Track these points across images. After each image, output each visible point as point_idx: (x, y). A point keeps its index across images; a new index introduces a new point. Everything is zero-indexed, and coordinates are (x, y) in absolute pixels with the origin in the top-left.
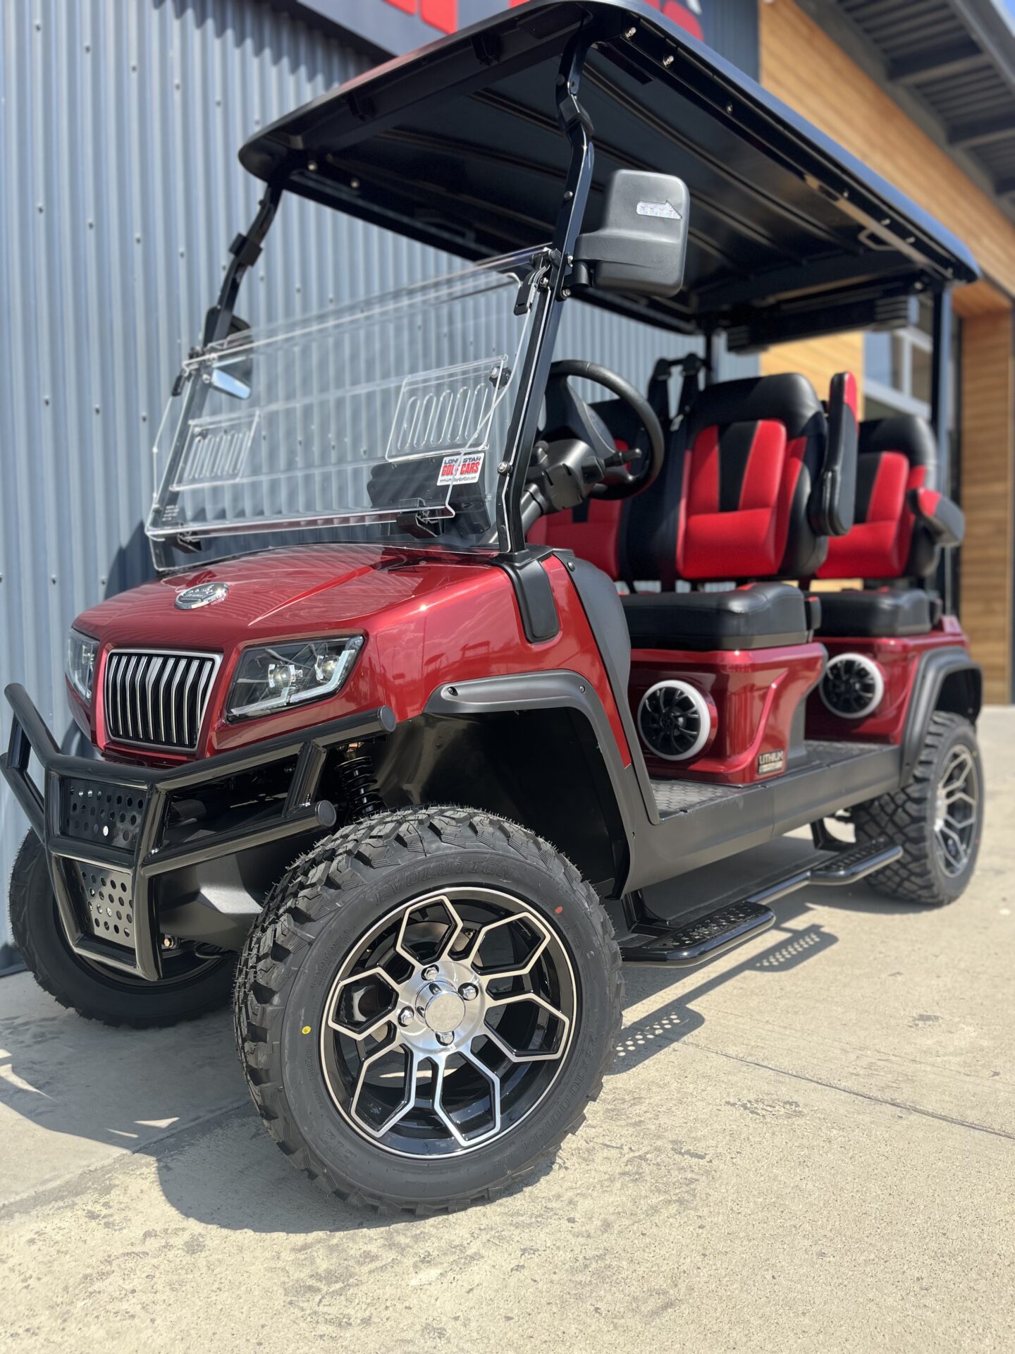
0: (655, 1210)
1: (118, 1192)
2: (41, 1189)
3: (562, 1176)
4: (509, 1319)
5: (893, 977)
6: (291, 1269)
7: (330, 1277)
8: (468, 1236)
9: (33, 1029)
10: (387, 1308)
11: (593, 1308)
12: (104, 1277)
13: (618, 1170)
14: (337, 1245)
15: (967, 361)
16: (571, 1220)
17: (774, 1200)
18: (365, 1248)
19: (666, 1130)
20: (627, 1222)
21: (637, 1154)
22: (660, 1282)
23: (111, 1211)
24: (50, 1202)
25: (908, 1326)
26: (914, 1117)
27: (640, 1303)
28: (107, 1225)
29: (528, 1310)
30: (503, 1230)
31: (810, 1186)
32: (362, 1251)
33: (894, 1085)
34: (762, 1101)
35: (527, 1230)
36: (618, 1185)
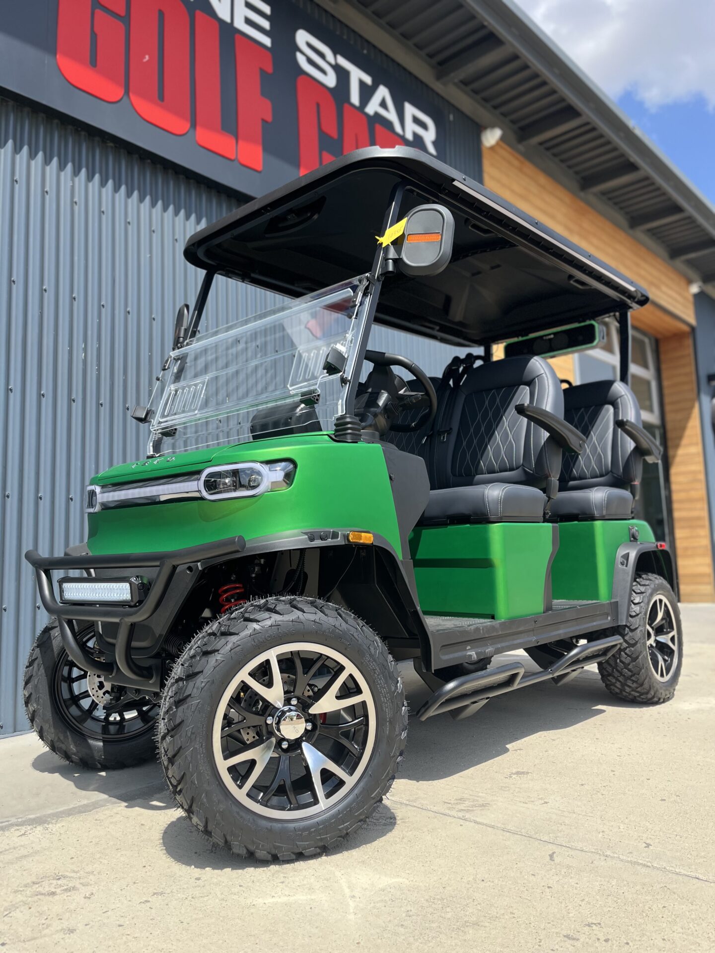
15: (664, 366)
16: (198, 879)
29: (135, 922)
32: (49, 891)
35: (164, 883)
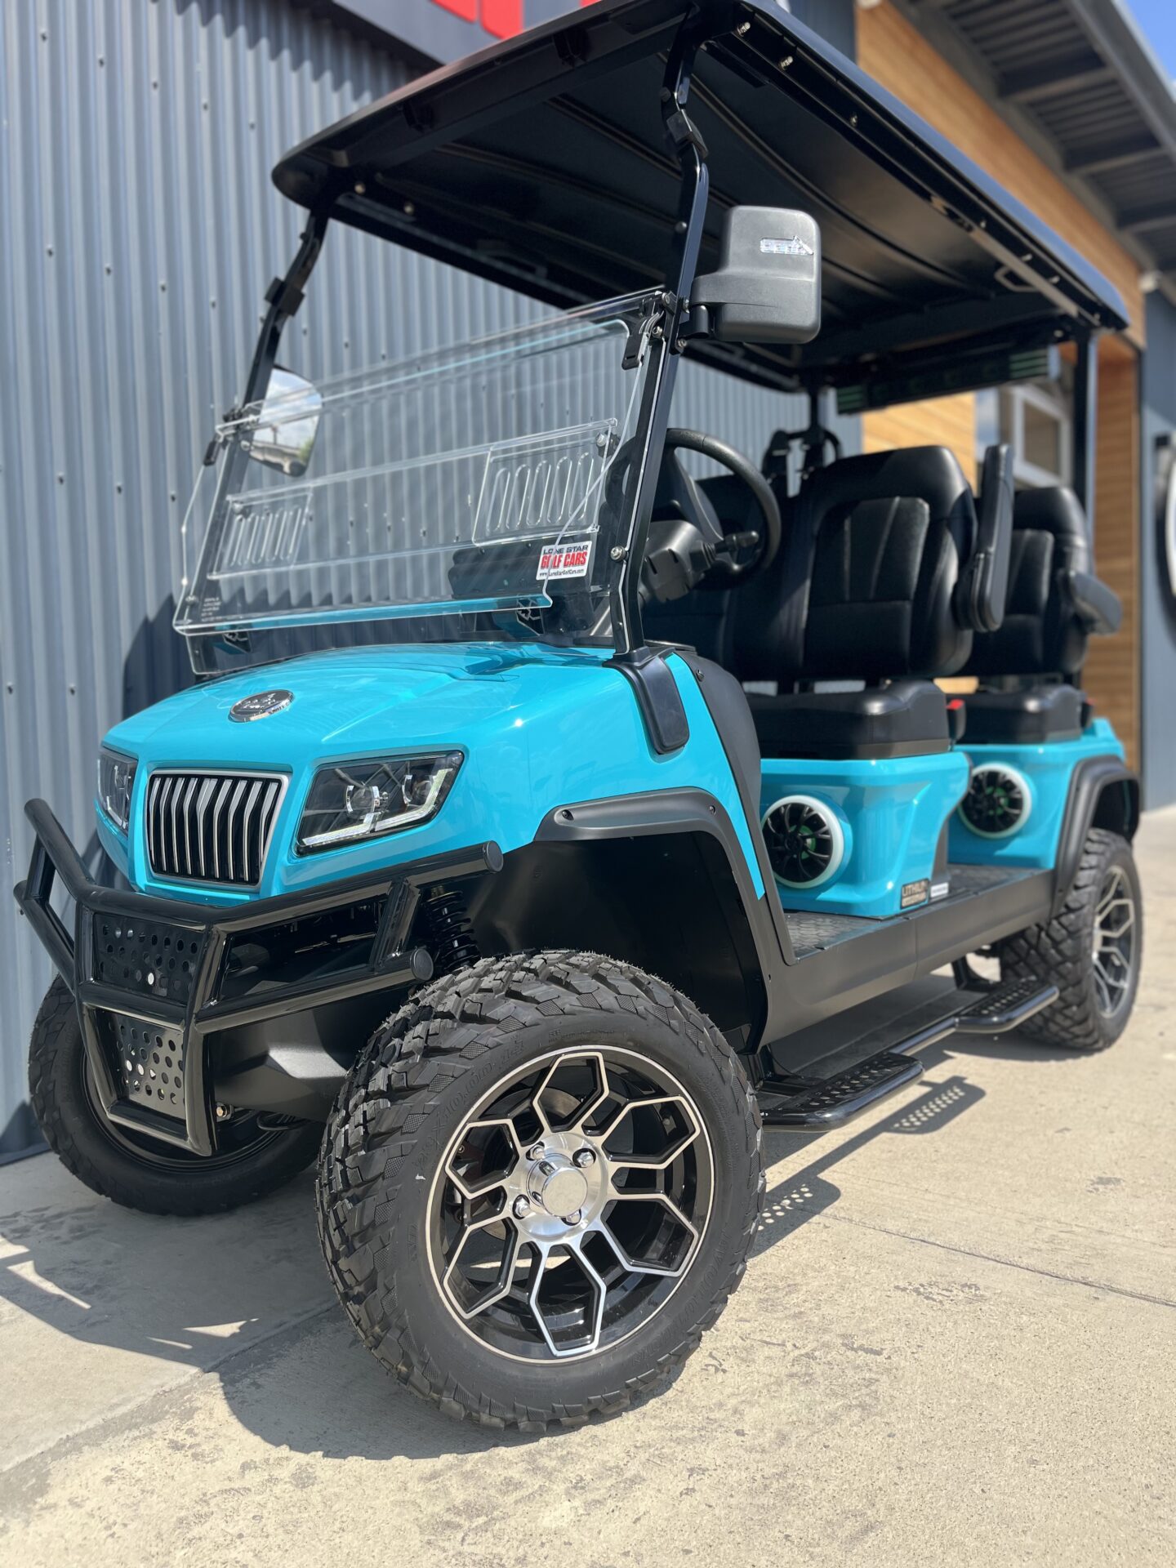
0: (834, 1417)
1: (202, 1417)
2: (110, 1415)
3: (720, 1380)
4: (687, 1552)
5: (1061, 1134)
6: (423, 1502)
7: (470, 1510)
8: (624, 1455)
9: (69, 1222)
10: (543, 1544)
11: (782, 1536)
12: (203, 1521)
13: (784, 1371)
14: (472, 1472)
16: (740, 1433)
17: (969, 1400)
18: (505, 1473)
19: (832, 1322)
20: (805, 1433)
21: (803, 1352)
22: (853, 1502)
23: (198, 1439)
24: (123, 1432)
25: (1145, 1542)
26: (1112, 1298)
27: (835, 1528)
28: (195, 1456)
29: (708, 1541)
30: (663, 1448)
31: (1007, 1383)
32: (502, 1478)
33: (1083, 1261)
34: (936, 1284)
35: (691, 1447)
36: (787, 1389)
